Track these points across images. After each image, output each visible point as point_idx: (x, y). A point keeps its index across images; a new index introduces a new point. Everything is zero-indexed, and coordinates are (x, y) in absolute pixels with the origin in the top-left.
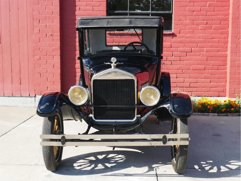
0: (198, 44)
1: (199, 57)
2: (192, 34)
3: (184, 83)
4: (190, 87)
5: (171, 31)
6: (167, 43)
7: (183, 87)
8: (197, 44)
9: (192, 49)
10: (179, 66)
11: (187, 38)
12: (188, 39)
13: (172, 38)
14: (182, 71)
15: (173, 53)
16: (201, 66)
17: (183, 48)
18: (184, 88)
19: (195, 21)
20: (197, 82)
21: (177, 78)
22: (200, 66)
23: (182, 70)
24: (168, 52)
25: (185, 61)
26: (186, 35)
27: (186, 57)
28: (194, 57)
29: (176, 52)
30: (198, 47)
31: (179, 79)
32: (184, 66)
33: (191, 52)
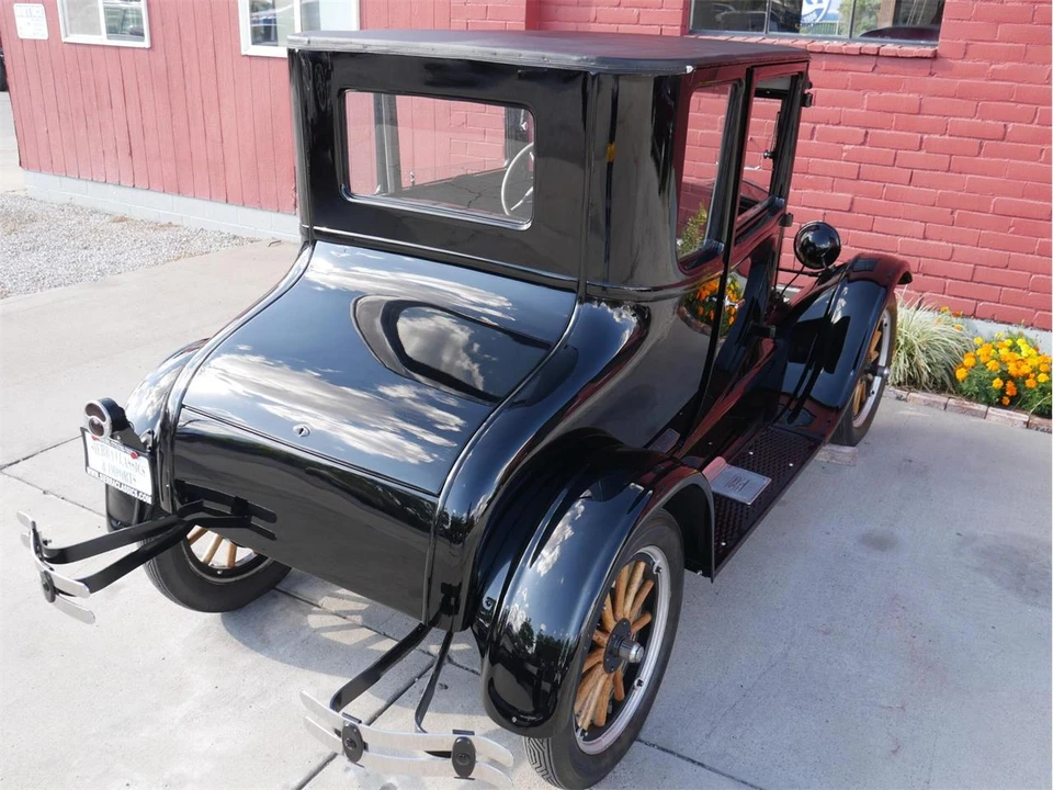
0: (1040, 107)
1: (1033, 163)
2: (1018, 61)
3: (949, 260)
4: (971, 281)
5: (932, 43)
6: (905, 95)
7: (945, 277)
8: (1035, 107)
9: (1010, 125)
10: (940, 191)
11: (994, 80)
12: (996, 83)
13: (931, 74)
14: (952, 213)
15: (922, 138)
16: (1036, 202)
17: (968, 120)
18: (948, 281)
19: (1041, 5)
20: (1007, 267)
21: (925, 238)
22: (1032, 202)
23: (950, 210)
24: (903, 133)
25: (969, 176)
26: (993, 67)
27: (977, 158)
28: (1012, 161)
29: (938, 136)
30: (1036, 121)
31: (934, 242)
32: (960, 193)
33: (1003, 140)
